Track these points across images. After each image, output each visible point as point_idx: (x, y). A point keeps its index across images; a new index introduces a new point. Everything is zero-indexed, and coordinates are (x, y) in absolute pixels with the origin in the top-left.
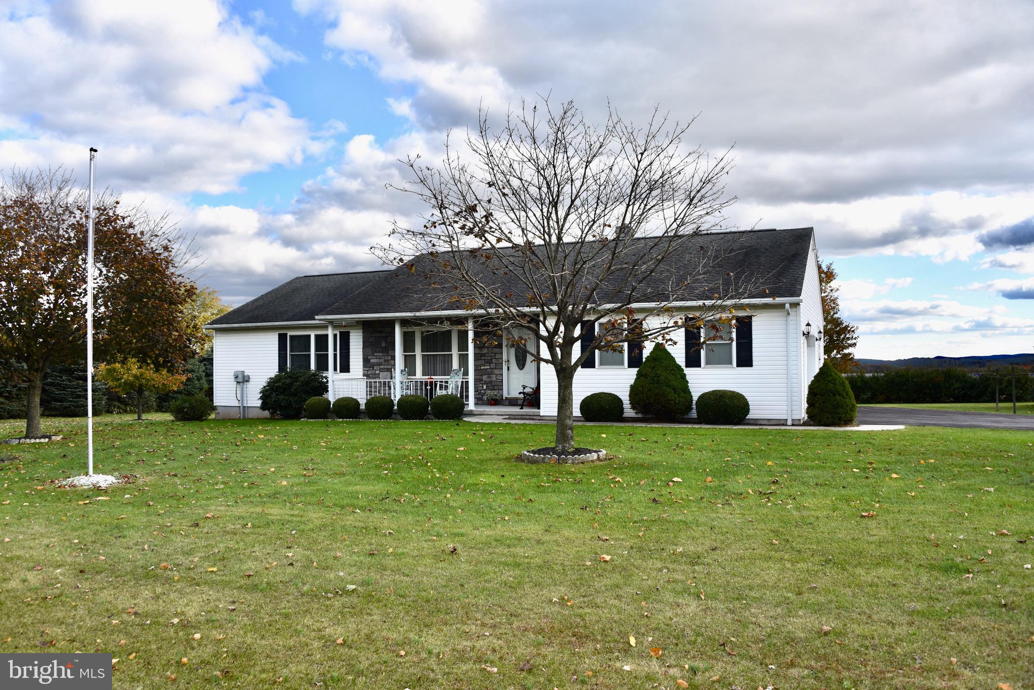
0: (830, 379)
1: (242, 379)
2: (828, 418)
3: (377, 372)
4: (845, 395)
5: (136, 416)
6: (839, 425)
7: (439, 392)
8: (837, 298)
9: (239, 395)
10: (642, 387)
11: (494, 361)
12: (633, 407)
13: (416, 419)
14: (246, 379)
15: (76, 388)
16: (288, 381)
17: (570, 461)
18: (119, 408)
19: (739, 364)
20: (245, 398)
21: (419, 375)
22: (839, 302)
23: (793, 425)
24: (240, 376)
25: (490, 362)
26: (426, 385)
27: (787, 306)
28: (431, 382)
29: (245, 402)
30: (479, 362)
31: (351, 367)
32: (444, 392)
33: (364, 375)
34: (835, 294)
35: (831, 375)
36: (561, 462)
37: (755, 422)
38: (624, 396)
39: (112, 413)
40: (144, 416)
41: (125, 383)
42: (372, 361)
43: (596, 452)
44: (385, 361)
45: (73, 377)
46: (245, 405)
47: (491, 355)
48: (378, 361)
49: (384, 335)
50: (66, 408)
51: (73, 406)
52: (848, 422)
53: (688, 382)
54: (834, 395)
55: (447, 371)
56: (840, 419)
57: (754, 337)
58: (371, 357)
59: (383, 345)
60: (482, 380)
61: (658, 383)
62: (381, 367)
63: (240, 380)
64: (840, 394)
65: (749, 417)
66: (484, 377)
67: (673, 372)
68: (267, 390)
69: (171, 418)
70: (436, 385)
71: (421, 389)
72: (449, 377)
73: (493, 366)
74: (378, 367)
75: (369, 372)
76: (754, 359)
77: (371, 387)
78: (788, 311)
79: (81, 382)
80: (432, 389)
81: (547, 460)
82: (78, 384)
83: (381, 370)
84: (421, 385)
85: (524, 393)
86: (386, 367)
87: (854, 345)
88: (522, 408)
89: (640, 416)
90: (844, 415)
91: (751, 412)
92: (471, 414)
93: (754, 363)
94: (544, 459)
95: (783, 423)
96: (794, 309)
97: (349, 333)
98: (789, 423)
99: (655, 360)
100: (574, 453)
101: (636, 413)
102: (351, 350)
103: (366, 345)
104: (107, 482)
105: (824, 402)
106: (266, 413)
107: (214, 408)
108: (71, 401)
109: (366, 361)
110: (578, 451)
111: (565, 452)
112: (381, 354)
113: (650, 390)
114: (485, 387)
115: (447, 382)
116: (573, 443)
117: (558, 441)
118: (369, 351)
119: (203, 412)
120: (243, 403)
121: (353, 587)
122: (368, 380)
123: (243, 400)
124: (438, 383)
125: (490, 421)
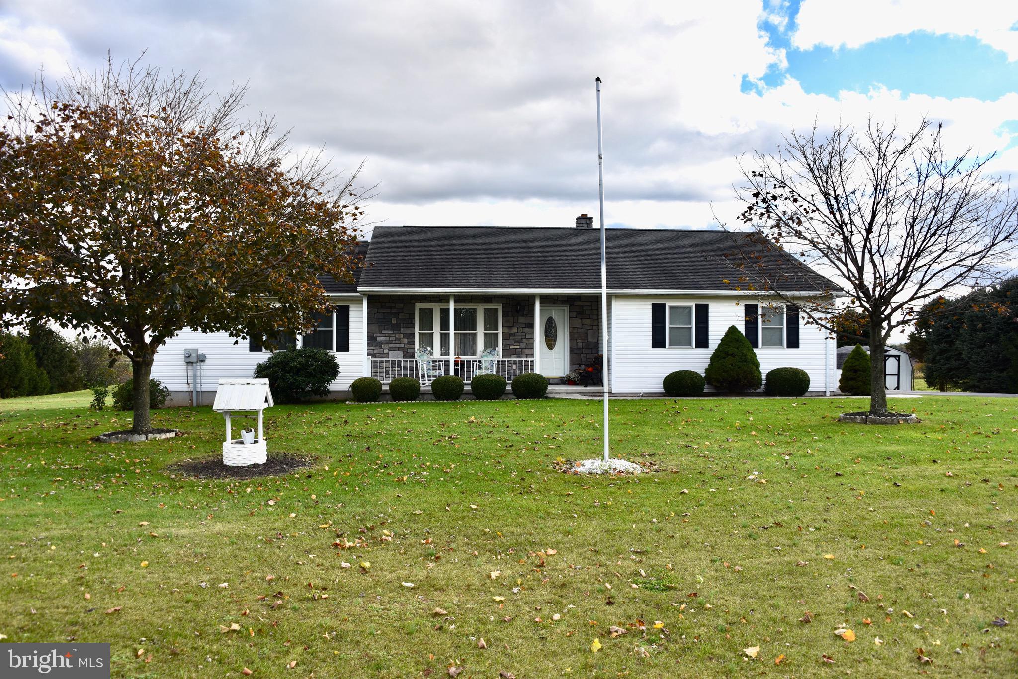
1: (195, 359)
3: (386, 351)
9: (190, 378)
11: (524, 340)
14: (202, 359)
20: (198, 382)
21: (437, 354)
24: (193, 357)
25: (520, 342)
29: (198, 386)
30: (508, 342)
31: (351, 345)
33: (369, 354)
38: (702, 371)
42: (378, 339)
44: (396, 339)
46: (199, 389)
47: (521, 334)
49: (394, 311)
53: (757, 361)
57: (800, 323)
58: (379, 335)
59: (394, 322)
61: (746, 361)
62: (391, 345)
63: (193, 360)
66: (513, 356)
73: (523, 345)
74: (387, 346)
75: (375, 352)
76: (801, 341)
77: (376, 367)
83: (390, 349)
86: (398, 345)
93: (800, 345)
95: (822, 394)
97: (348, 307)
98: (828, 394)
102: (350, 327)
103: (372, 320)
109: (372, 339)
112: (391, 332)
114: (514, 367)
118: (375, 328)
120: (195, 387)
122: (373, 359)
123: (195, 383)
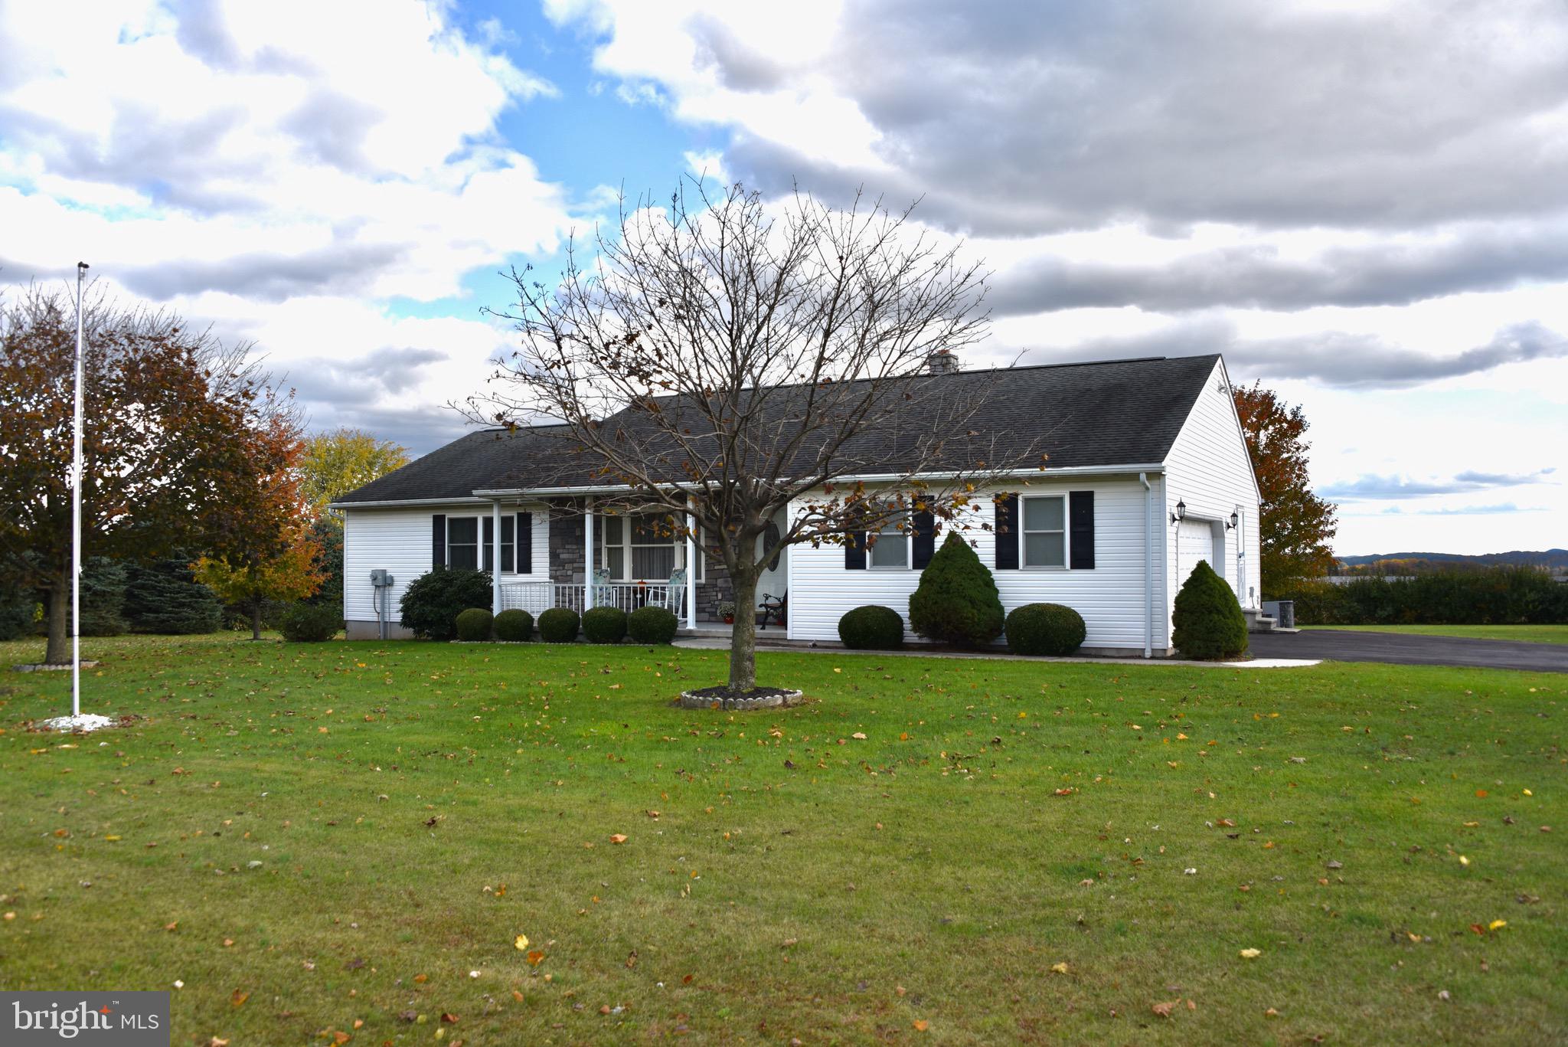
0: (1204, 587)
1: (382, 582)
2: (1199, 648)
3: (569, 573)
4: (1227, 613)
5: (250, 636)
6: (1217, 659)
7: (651, 603)
8: (1305, 462)
9: (378, 605)
10: (925, 598)
12: (916, 628)
13: (607, 642)
14: (389, 582)
15: (179, 593)
16: (439, 585)
17: (740, 707)
18: (242, 622)
19: (1075, 565)
20: (385, 610)
21: (627, 577)
22: (1308, 467)
23: (1152, 658)
24: (380, 577)
26: (635, 593)
27: (1143, 477)
28: (642, 589)
29: (385, 615)
31: (533, 565)
32: (659, 603)
33: (550, 577)
34: (1303, 455)
35: (1207, 582)
36: (727, 707)
37: (1098, 653)
38: (903, 610)
39: (231, 629)
40: (263, 635)
41: (234, 585)
42: (562, 556)
43: (783, 693)
44: (580, 557)
45: (174, 577)
46: (385, 620)
48: (571, 556)
49: (578, 518)
50: (163, 621)
51: (173, 619)
52: (1234, 654)
53: (997, 591)
54: (1210, 612)
55: (666, 571)
56: (1218, 650)
57: (1096, 523)
58: (561, 551)
59: (578, 532)
60: (716, 586)
61: (948, 592)
62: (575, 565)
63: (380, 583)
64: (1219, 612)
65: (1084, 644)
66: (719, 581)
67: (971, 576)
68: (409, 599)
69: (280, 637)
70: (648, 592)
71: (628, 599)
72: (667, 581)
74: (568, 566)
75: (558, 573)
76: (1097, 556)
77: (558, 594)
78: (1144, 484)
79: (185, 583)
80: (642, 600)
81: (707, 704)
82: (180, 587)
83: (574, 570)
84: (628, 594)
85: (766, 606)
86: (582, 565)
87: (1332, 533)
88: (763, 628)
89: (925, 641)
90: (1224, 644)
91: (1088, 636)
92: (689, 636)
93: (1097, 563)
94: (703, 702)
95: (1138, 654)
96: (1156, 482)
97: (530, 515)
98: (1148, 654)
99: (946, 557)
100: (751, 695)
101: (920, 637)
102: (533, 541)
103: (553, 534)
104: (95, 726)
105: (1194, 624)
106: (409, 632)
107: (343, 625)
108: (171, 612)
109: (554, 557)
110: (758, 692)
111: (736, 694)
112: (575, 547)
113: (936, 603)
114: (720, 596)
115: (663, 589)
116: (753, 680)
117: (732, 678)
118: (558, 541)
119: (324, 629)
120: (383, 617)
121: (257, 863)
122: (555, 585)
123: (383, 612)
124: (651, 592)
125: (704, 647)
